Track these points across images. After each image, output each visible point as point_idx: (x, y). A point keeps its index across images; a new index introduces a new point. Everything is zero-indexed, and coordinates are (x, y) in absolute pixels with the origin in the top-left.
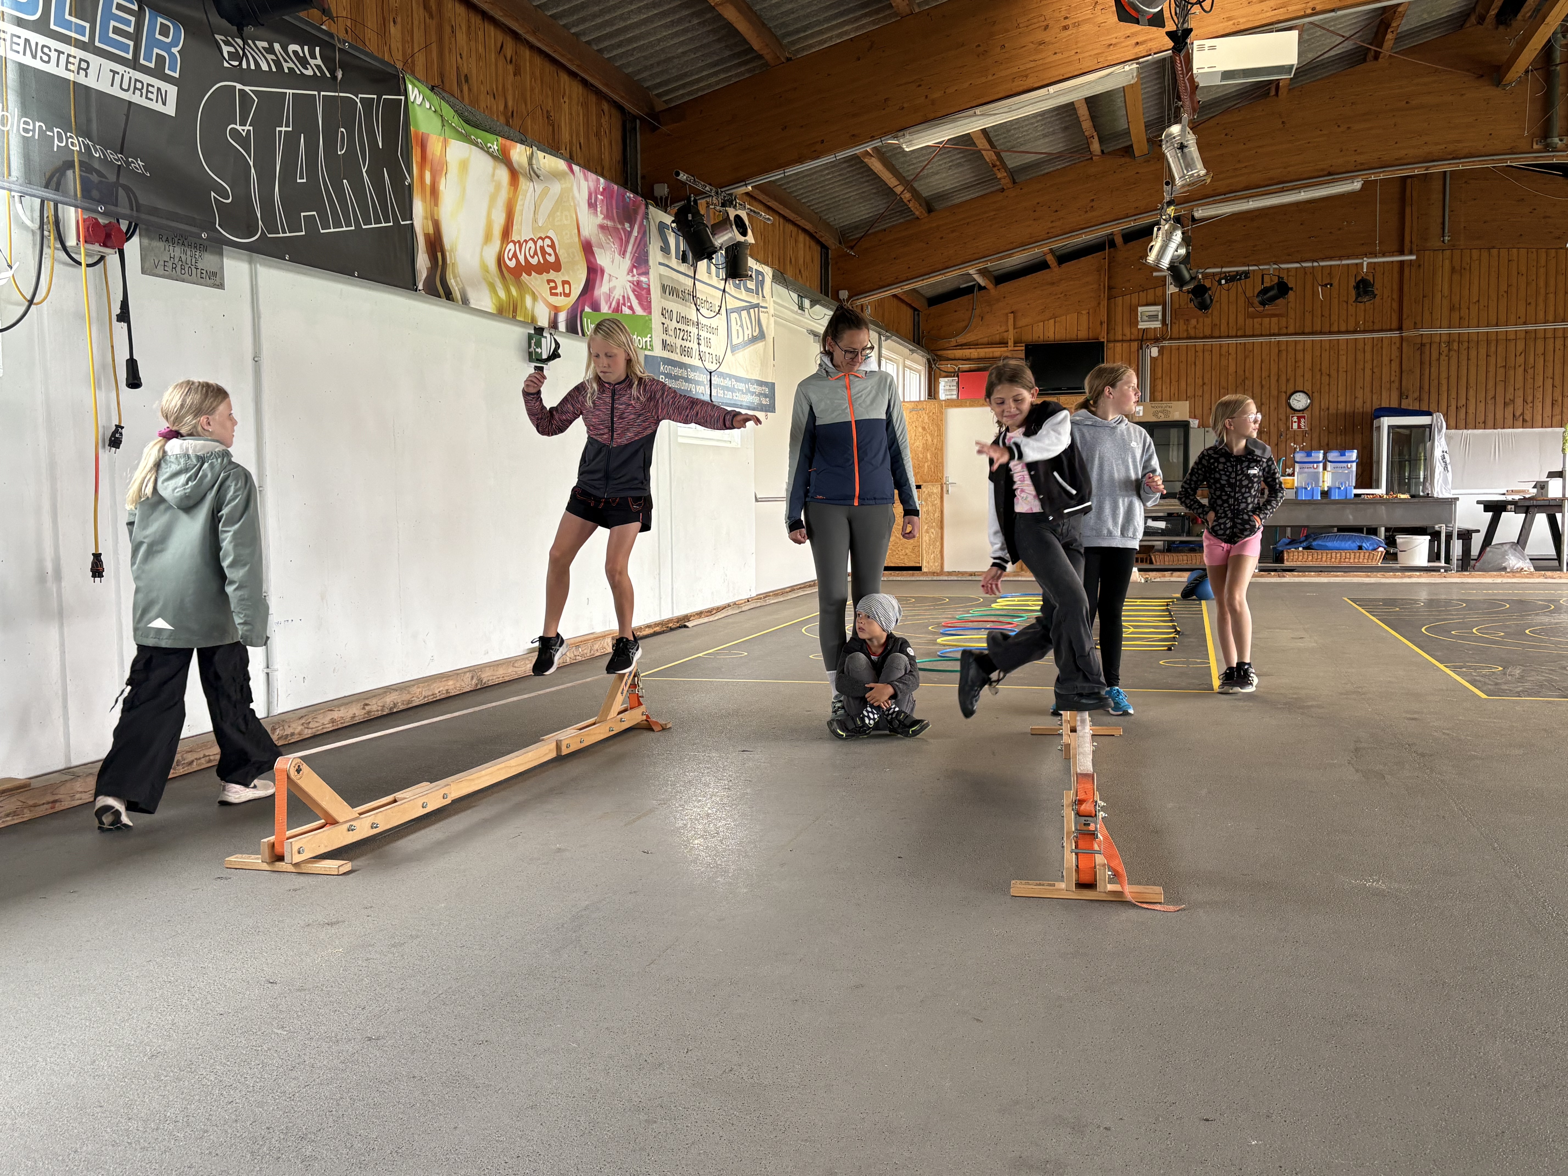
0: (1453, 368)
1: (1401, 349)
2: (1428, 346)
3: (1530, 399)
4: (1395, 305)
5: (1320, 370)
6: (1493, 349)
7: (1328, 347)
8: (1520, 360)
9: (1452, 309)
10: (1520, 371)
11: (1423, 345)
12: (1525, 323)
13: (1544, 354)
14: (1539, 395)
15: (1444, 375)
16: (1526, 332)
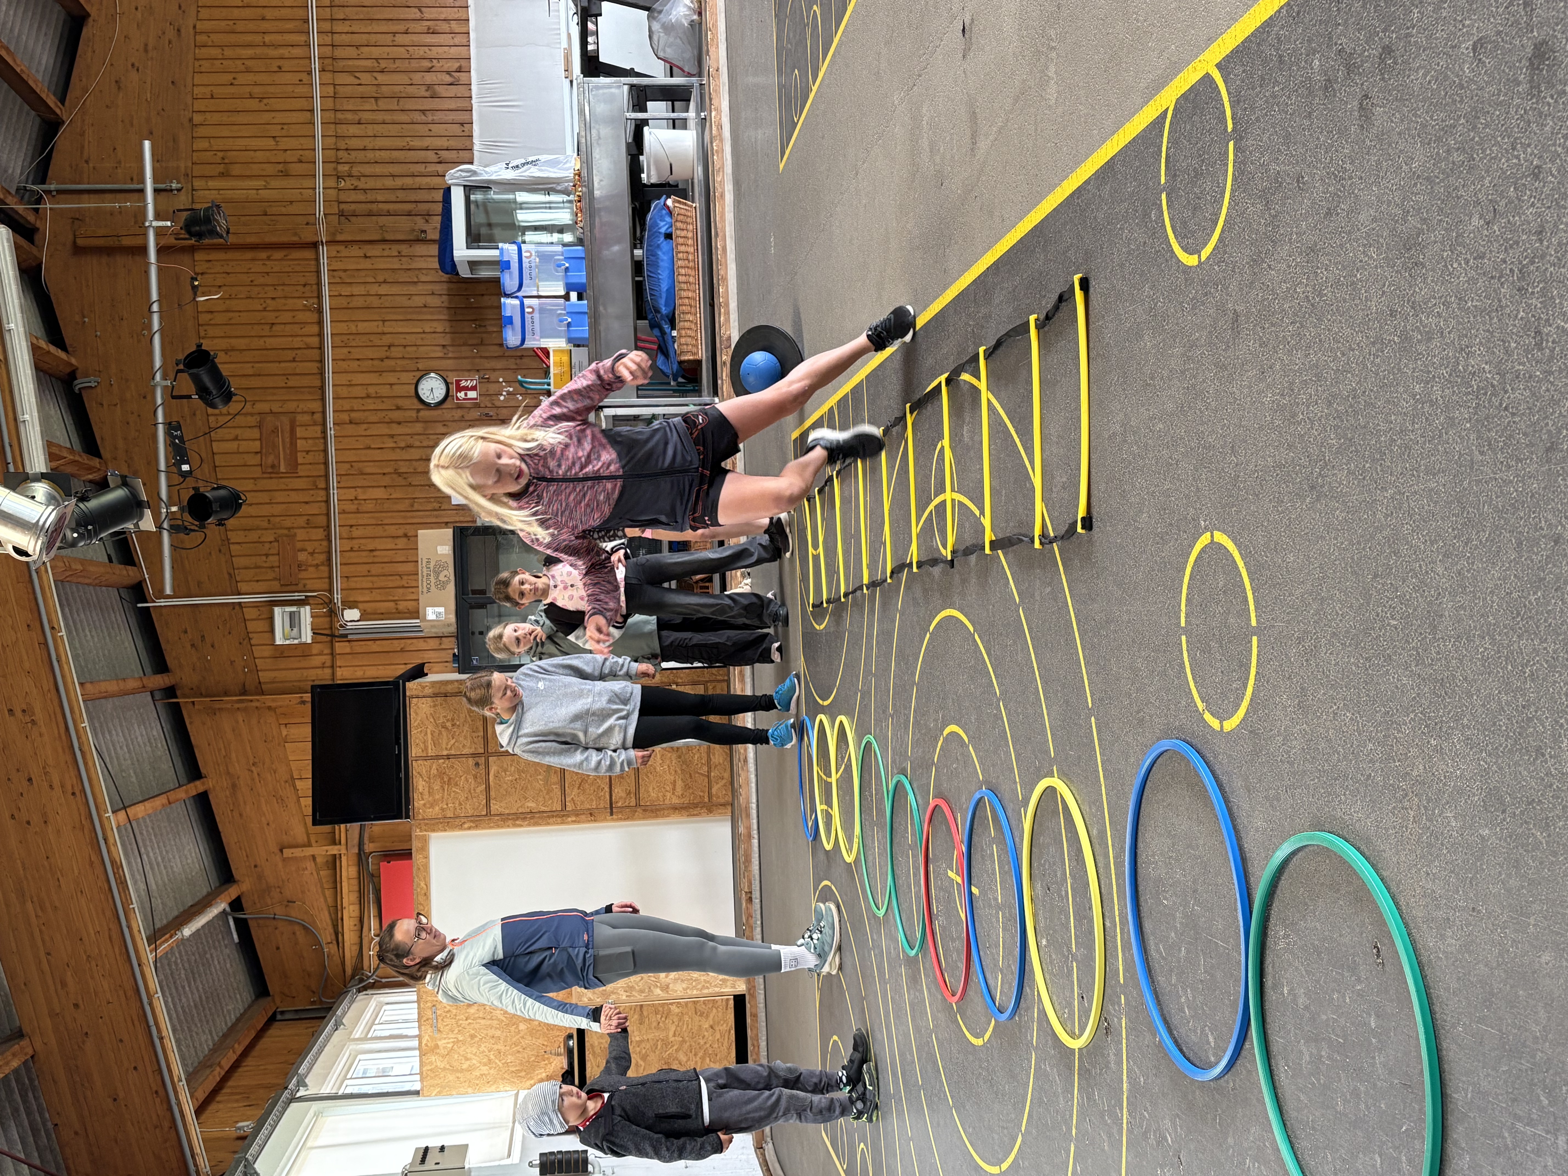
0: (378, 169)
1: (346, 243)
2: (342, 206)
3: (427, 64)
4: (278, 254)
5: (382, 360)
6: (349, 116)
7: (345, 350)
8: (365, 78)
9: (286, 174)
10: (381, 78)
11: (341, 214)
12: (310, 73)
13: (357, 47)
14: (420, 52)
15: (389, 183)
16: (322, 70)
